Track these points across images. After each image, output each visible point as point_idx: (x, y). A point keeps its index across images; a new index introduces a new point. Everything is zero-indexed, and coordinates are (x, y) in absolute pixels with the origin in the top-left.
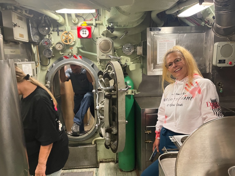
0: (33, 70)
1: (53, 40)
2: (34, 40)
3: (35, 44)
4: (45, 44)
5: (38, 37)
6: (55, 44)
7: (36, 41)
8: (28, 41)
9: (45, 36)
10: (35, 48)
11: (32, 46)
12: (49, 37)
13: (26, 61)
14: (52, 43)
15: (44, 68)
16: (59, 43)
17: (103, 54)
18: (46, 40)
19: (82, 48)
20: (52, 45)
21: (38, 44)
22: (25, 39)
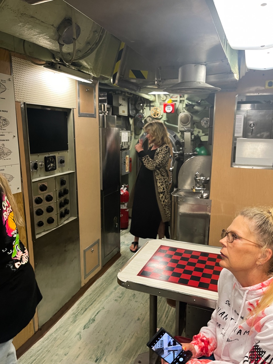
0: (129, 137)
1: (145, 113)
2: (132, 113)
3: (132, 117)
4: (139, 118)
5: (134, 111)
6: (147, 117)
7: (133, 115)
8: (127, 116)
9: (140, 110)
10: (132, 120)
11: (130, 119)
12: (143, 111)
13: (125, 130)
14: (144, 116)
15: (137, 137)
16: (149, 116)
17: (182, 126)
18: (140, 114)
19: (167, 121)
20: (144, 118)
21: (134, 117)
22: (126, 114)
